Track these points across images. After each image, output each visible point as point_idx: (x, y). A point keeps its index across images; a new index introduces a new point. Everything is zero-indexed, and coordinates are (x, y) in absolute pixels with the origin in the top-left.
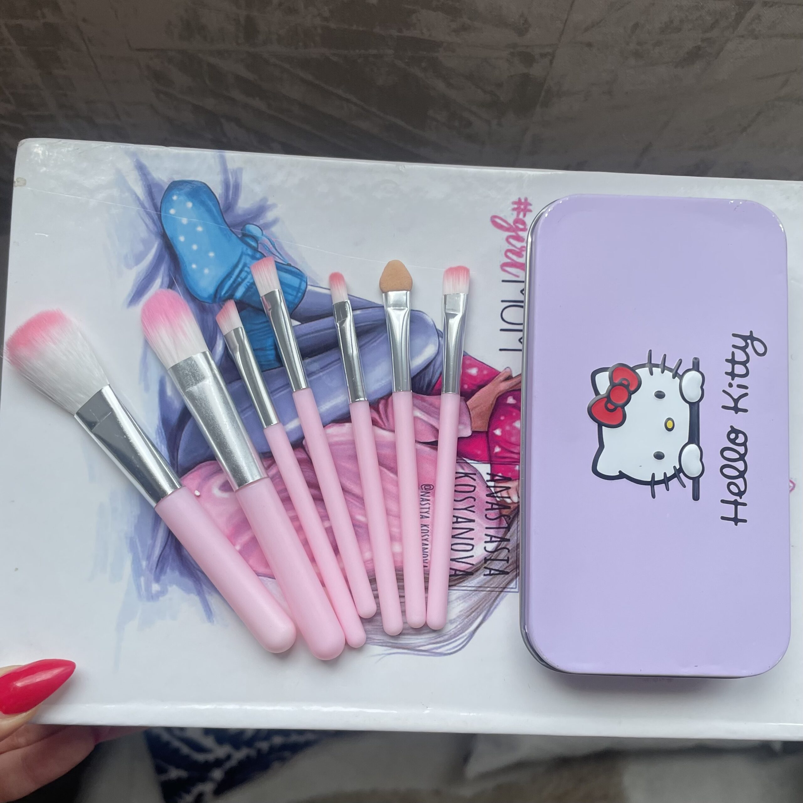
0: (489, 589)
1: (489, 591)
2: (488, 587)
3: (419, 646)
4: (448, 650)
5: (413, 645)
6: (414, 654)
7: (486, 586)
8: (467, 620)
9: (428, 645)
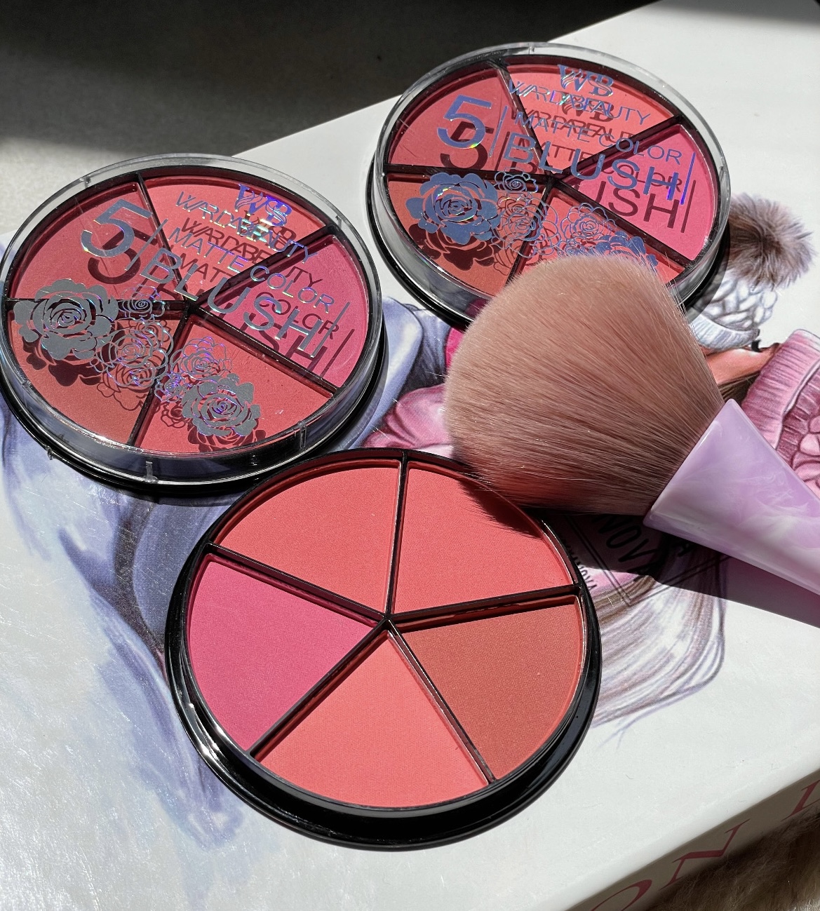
0: (698, 569)
1: (700, 572)
2: (696, 568)
3: (662, 693)
4: (704, 676)
5: (652, 695)
6: (661, 707)
7: (692, 567)
8: (699, 623)
9: (672, 683)
